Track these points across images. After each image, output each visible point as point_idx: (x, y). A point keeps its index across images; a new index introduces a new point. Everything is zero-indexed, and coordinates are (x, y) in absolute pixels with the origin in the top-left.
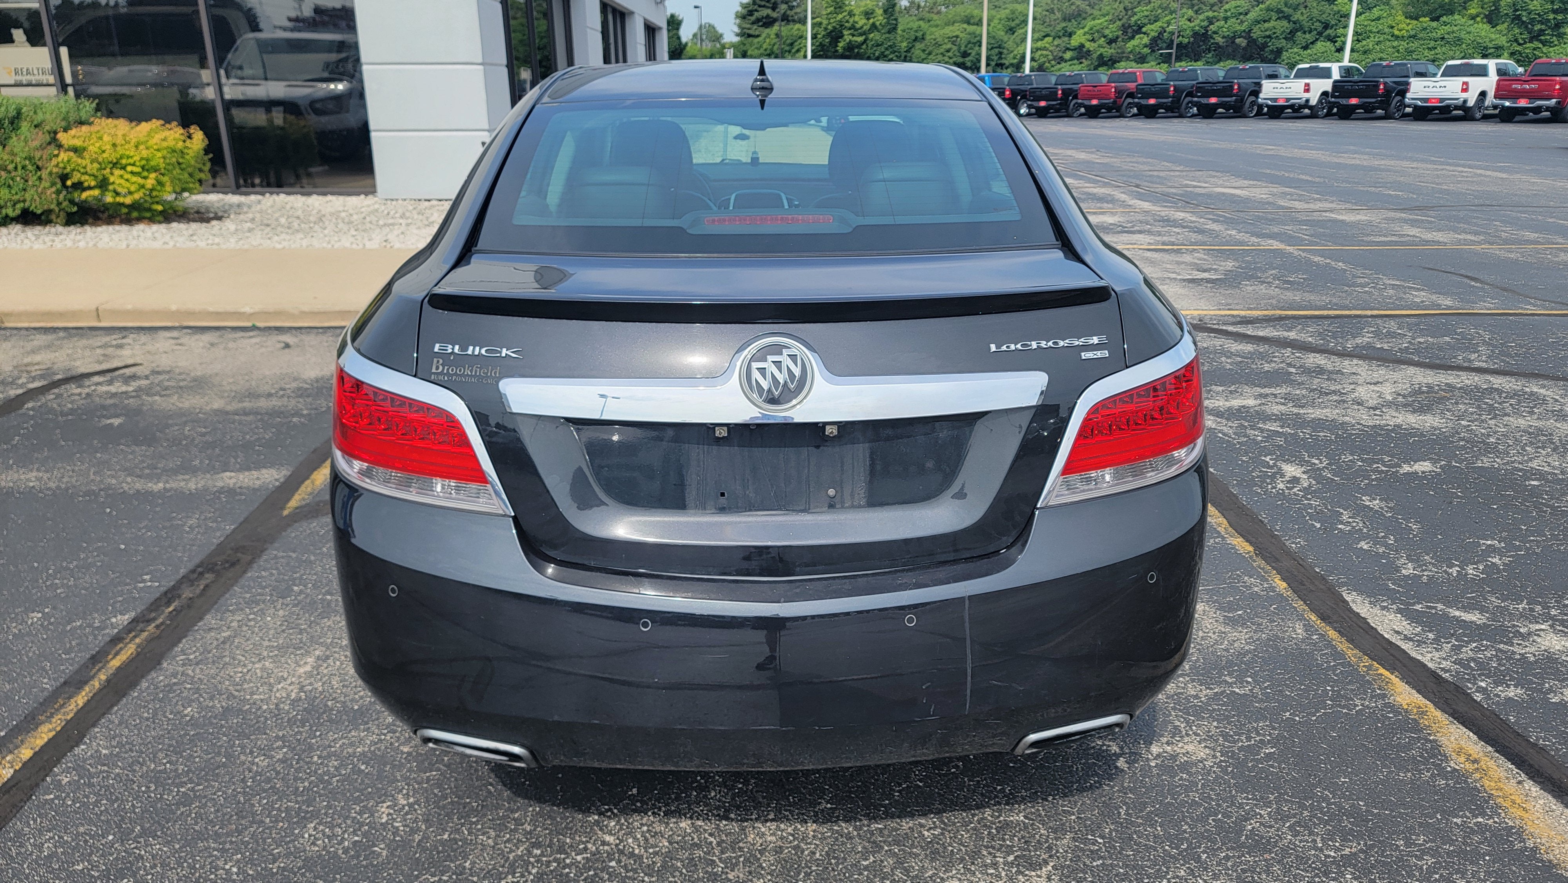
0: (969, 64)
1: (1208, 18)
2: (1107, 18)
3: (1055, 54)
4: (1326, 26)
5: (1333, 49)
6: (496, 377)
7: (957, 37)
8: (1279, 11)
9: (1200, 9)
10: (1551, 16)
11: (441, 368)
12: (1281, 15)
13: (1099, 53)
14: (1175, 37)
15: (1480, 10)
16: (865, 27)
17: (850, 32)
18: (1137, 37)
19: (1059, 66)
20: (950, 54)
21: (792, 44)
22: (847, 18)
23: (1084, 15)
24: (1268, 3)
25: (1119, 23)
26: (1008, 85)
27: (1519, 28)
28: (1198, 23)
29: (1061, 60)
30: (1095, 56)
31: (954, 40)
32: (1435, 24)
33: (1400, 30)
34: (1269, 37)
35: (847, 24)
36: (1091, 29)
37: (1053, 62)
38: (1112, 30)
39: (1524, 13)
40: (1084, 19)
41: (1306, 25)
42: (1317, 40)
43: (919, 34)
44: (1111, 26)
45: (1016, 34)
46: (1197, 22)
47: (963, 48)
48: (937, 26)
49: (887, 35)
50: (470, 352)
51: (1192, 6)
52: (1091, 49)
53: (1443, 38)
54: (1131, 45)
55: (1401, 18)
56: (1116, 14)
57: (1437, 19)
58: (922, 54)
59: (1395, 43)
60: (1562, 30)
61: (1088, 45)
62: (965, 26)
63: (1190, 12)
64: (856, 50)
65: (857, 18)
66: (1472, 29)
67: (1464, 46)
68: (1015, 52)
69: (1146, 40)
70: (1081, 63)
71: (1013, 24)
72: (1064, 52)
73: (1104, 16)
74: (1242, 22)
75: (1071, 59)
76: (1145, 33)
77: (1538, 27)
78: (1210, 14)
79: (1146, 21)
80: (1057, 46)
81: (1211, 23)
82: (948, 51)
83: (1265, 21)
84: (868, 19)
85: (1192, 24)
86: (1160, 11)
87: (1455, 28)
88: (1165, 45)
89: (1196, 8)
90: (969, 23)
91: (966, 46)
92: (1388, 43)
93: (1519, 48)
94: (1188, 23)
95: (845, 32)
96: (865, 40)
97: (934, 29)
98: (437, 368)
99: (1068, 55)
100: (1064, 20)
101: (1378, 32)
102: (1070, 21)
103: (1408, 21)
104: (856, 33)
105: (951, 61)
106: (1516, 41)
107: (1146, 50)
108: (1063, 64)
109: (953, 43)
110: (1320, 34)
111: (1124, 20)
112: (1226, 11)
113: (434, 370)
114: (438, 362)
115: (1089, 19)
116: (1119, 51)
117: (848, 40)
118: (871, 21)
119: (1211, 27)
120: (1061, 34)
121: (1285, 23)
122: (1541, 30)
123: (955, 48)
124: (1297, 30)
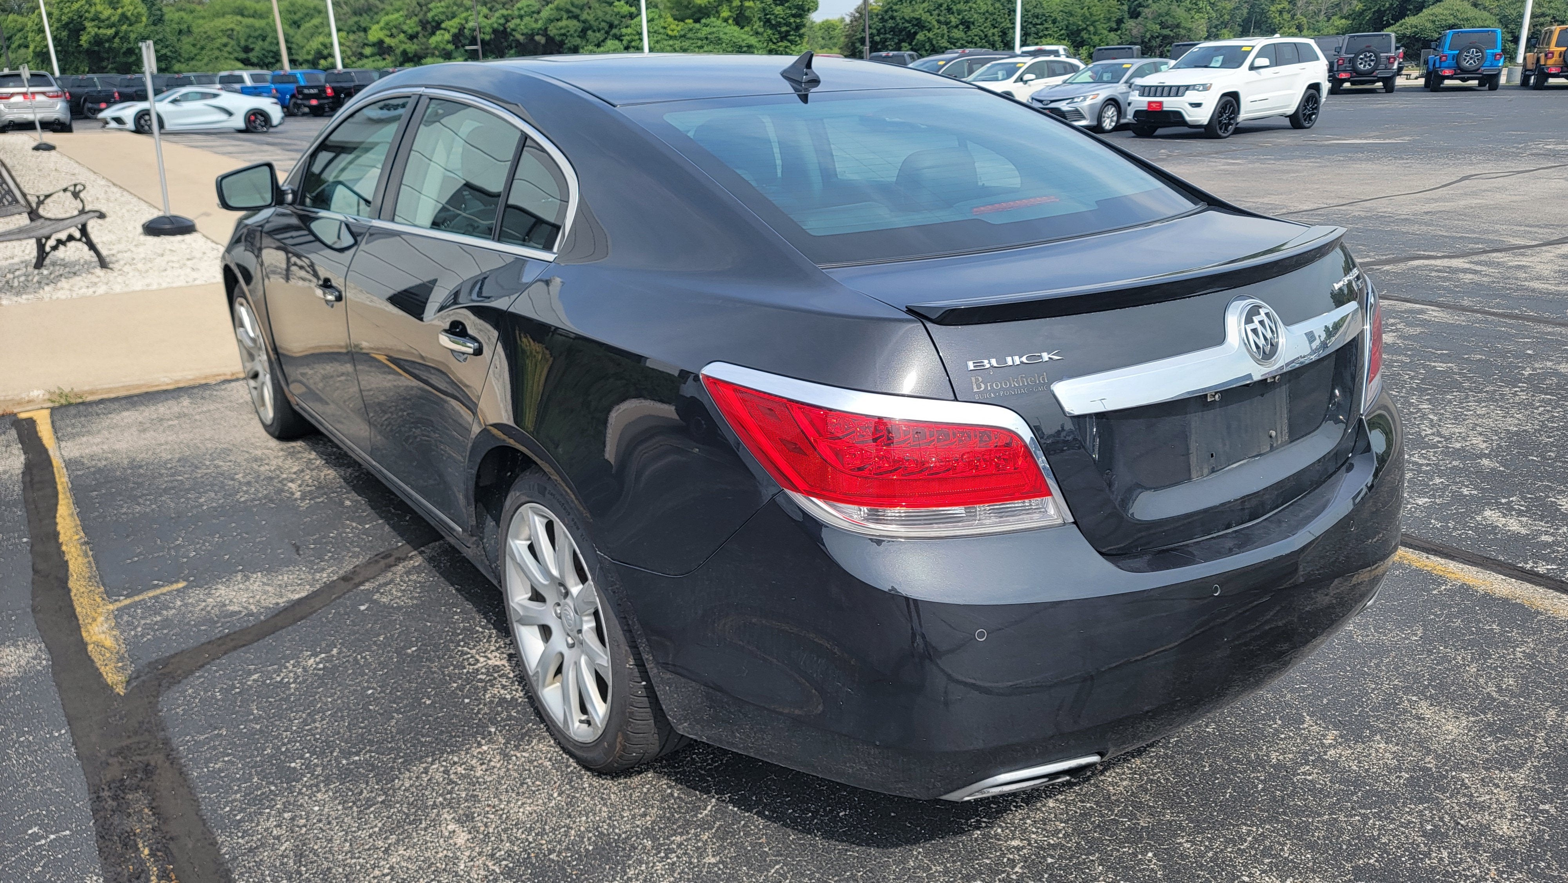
0: (255, 60)
1: (503, 16)
2: (401, 13)
3: (354, 49)
4: (611, 26)
5: (622, 47)
6: (1044, 383)
7: (232, 30)
8: (568, 11)
9: (493, 7)
10: (792, 20)
11: (983, 386)
12: (570, 15)
13: (401, 49)
14: (477, 33)
15: (729, 14)
16: (113, 19)
17: (93, 23)
18: (438, 33)
19: (360, 63)
20: (228, 49)
21: (9, 38)
22: (87, 7)
23: (376, 10)
24: (556, 3)
25: (415, 19)
26: (326, 82)
27: (771, 29)
28: (495, 20)
29: (361, 56)
30: (398, 51)
31: (229, 33)
32: (697, 26)
33: (673, 31)
34: (564, 35)
35: (87, 15)
36: (387, 24)
37: (354, 59)
38: (411, 25)
39: (772, 17)
40: (376, 13)
41: (595, 24)
42: (606, 38)
43: (184, 27)
44: (408, 22)
45: (302, 28)
46: (493, 19)
47: (243, 43)
48: (204, 18)
49: (153, 28)
50: (1010, 363)
51: (485, 4)
52: (393, 45)
53: (707, 38)
54: (434, 40)
55: (670, 20)
56: (411, 10)
57: (697, 21)
58: (192, 48)
59: (671, 42)
60: (802, 31)
61: (388, 40)
62: (239, 18)
63: (485, 10)
64: (107, 45)
65: (99, 8)
66: (726, 30)
67: (724, 45)
68: (308, 47)
69: (447, 36)
70: (384, 59)
71: (296, 17)
72: (363, 47)
73: (398, 11)
74: (536, 21)
75: (373, 55)
76: (445, 29)
77: (784, 29)
78: (505, 12)
79: (443, 17)
80: (354, 41)
81: (507, 21)
82: (225, 45)
83: (558, 20)
84: (115, 9)
85: (489, 22)
86: (455, 8)
87: (714, 29)
88: (467, 42)
89: (489, 5)
90: (243, 15)
91: (246, 41)
92: (665, 42)
93: (773, 47)
94: (485, 20)
95: (88, 24)
96: (117, 34)
97: (201, 21)
98: (979, 387)
99: (368, 51)
100: (355, 13)
101: (655, 32)
102: (361, 15)
103: (676, 22)
104: (102, 25)
105: (232, 56)
106: (771, 40)
107: (450, 47)
108: (365, 61)
109: (229, 36)
110: (607, 33)
111: (421, 16)
112: (519, 9)
113: (975, 390)
114: (977, 380)
115: (382, 14)
116: (423, 47)
117: (93, 33)
118: (120, 11)
119: (509, 24)
120: (355, 29)
121: (575, 22)
122: (788, 32)
123: (233, 43)
124: (588, 29)
